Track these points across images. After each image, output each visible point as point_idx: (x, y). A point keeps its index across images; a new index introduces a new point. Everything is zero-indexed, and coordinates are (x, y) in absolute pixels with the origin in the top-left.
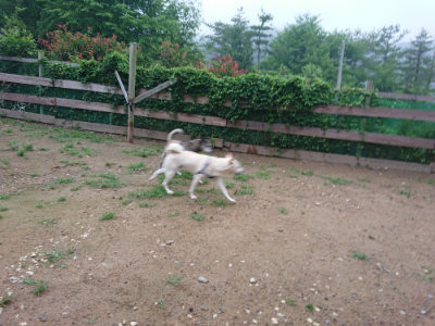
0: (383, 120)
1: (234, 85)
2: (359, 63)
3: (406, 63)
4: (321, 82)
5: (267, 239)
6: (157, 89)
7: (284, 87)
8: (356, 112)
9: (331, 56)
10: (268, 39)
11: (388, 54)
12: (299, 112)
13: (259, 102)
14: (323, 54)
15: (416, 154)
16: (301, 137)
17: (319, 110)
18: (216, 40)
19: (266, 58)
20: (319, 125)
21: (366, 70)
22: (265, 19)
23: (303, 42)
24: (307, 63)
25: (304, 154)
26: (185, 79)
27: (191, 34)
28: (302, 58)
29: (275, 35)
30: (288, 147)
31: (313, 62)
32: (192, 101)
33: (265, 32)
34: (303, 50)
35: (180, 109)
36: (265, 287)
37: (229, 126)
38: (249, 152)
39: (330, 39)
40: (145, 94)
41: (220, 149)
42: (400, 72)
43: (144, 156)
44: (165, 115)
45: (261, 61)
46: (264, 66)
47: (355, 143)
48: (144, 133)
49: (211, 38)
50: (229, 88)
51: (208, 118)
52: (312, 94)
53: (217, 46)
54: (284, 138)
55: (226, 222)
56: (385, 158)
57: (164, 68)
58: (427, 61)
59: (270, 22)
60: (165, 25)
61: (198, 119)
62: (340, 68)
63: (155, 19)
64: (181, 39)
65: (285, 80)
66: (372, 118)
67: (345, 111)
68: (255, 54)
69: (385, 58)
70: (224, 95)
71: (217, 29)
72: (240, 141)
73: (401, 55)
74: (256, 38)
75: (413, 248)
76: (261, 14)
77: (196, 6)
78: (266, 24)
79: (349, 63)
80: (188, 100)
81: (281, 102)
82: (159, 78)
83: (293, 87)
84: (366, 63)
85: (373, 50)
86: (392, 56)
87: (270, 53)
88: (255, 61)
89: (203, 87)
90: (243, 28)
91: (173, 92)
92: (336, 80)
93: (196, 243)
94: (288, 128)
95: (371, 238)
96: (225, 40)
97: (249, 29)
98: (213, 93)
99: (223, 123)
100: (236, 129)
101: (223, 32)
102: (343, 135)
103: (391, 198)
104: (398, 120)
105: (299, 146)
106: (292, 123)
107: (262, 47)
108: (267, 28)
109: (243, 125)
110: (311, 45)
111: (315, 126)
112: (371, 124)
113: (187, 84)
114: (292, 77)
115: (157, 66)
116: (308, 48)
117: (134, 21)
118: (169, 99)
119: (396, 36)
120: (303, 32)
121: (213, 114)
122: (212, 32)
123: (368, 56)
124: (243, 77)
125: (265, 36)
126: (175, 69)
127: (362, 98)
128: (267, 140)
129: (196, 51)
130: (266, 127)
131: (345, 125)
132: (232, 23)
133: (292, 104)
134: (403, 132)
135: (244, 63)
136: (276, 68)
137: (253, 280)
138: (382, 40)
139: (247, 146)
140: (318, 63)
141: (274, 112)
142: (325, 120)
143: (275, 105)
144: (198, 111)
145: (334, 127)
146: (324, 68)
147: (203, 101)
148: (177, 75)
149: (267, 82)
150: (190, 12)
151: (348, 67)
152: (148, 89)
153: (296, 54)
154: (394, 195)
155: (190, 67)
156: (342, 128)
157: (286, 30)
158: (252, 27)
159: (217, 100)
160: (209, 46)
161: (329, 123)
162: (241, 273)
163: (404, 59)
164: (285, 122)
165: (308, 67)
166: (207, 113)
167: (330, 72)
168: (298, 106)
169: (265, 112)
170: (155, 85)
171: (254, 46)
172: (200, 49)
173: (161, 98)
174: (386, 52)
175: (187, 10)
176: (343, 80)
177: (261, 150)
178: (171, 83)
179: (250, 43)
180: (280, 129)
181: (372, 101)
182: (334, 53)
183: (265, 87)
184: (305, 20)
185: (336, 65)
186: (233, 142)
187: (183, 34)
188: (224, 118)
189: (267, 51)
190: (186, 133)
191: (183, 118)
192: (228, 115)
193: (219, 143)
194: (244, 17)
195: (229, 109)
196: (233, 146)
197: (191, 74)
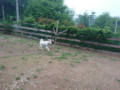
1: (83, 31)
4: (109, 31)
6: (63, 32)
7: (98, 32)
8: (119, 40)
9: (113, 24)
10: (94, 19)
12: (102, 39)
13: (90, 36)
14: (111, 23)
16: (103, 46)
17: (108, 39)
18: (79, 19)
19: (93, 24)
22: (93, 13)
23: (104, 19)
24: (106, 25)
25: (103, 51)
26: (70, 29)
27: (72, 18)
28: (104, 24)
29: (96, 18)
30: (99, 49)
31: (107, 25)
32: (71, 35)
33: (93, 17)
34: (104, 22)
35: (68, 37)
38: (87, 49)
39: (113, 19)
40: (60, 33)
41: (78, 48)
43: (58, 49)
44: (64, 39)
45: (91, 25)
46: (92, 26)
47: (119, 49)
48: (59, 43)
49: (77, 19)
50: (82, 32)
51: (75, 40)
52: (106, 34)
53: (79, 21)
54: (98, 46)
57: (65, 27)
59: (95, 14)
60: (65, 16)
61: (73, 40)
62: (116, 27)
63: (63, 14)
64: (70, 19)
65: (98, 30)
67: (116, 40)
68: (90, 23)
70: (80, 34)
71: (79, 16)
72: (84, 46)
76: (92, 12)
77: (74, 10)
78: (93, 15)
81: (97, 36)
82: (63, 29)
83: (101, 32)
87: (94, 23)
88: (90, 25)
89: (75, 31)
90: (87, 16)
91: (67, 33)
92: (114, 31)
94: (99, 44)
96: (81, 19)
98: (77, 33)
99: (80, 41)
100: (83, 43)
101: (81, 17)
102: (116, 46)
105: (102, 49)
106: (100, 42)
107: (92, 21)
109: (85, 42)
111: (107, 43)
113: (71, 31)
114: (100, 29)
115: (63, 26)
116: (106, 21)
117: (58, 15)
118: (66, 34)
120: (104, 17)
121: (77, 39)
122: (78, 17)
124: (86, 29)
125: (93, 18)
126: (68, 27)
128: (92, 46)
129: (73, 22)
130: (92, 43)
131: (117, 44)
132: (84, 15)
133: (100, 37)
135: (87, 25)
136: (96, 27)
139: (86, 48)
140: (109, 26)
141: (95, 39)
143: (95, 37)
144: (73, 38)
145: (113, 44)
146: (111, 27)
147: (75, 35)
148: (68, 28)
149: (93, 30)
150: (72, 12)
151: (118, 27)
152: (61, 32)
153: (102, 23)
155: (72, 26)
156: (115, 44)
157: (99, 16)
158: (89, 16)
159: (79, 35)
160: (77, 21)
161: (111, 42)
164: (98, 42)
165: (106, 27)
166: (75, 38)
167: (113, 28)
168: (102, 37)
169: (92, 39)
170: (62, 31)
171: (90, 20)
172: (74, 21)
173: (64, 34)
175: (71, 12)
176: (117, 31)
177: (90, 49)
178: (66, 30)
180: (96, 43)
182: (114, 23)
183: (92, 32)
184: (105, 14)
185: (115, 26)
186: (82, 46)
187: (70, 18)
189: (93, 22)
190: (69, 43)
191: (69, 39)
192: (81, 39)
193: (78, 47)
194: (87, 13)
195: (82, 37)
196: (82, 48)
197: (72, 28)
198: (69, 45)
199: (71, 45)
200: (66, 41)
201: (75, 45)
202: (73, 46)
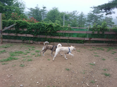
0: (73, 34)
1: (35, 25)
2: (68, 20)
3: (79, 20)
4: (58, 25)
5: (43, 69)
6: (10, 27)
7: (48, 26)
8: (67, 32)
9: (62, 18)
10: (46, 13)
11: (75, 18)
12: (53, 32)
13: (42, 30)
14: (60, 17)
15: (81, 41)
16: (54, 39)
17: (58, 32)
18: (31, 13)
19: (45, 18)
20: (58, 35)
21: (70, 22)
23: (54, 14)
26: (19, 23)
27: (23, 11)
28: (55, 18)
29: (48, 12)
30: (51, 42)
31: (58, 20)
32: (22, 30)
33: (45, 11)
34: (55, 16)
35: (18, 32)
36: (41, 84)
37: (34, 37)
38: (41, 44)
39: (61, 14)
40: (6, 28)
42: (78, 22)
43: (6, 48)
44: (13, 34)
45: (44, 19)
47: (67, 40)
48: (7, 40)
49: (29, 12)
50: (33, 26)
51: (27, 35)
52: (56, 28)
53: (31, 14)
54: (50, 39)
55: (31, 66)
56: (74, 43)
57: (12, 21)
58: (83, 19)
61: (24, 35)
62: (64, 21)
63: (11, 7)
66: (71, 33)
67: (64, 32)
68: (43, 17)
69: (74, 18)
70: (32, 28)
71: (31, 10)
72: (38, 41)
73: (78, 18)
74: (42, 13)
75: (80, 65)
76: (43, 6)
77: (24, 3)
78: (45, 9)
79: (66, 20)
80: (21, 30)
81: (48, 30)
82: (10, 24)
83: (51, 26)
84: (70, 20)
85: (71, 17)
86: (76, 18)
87: (47, 17)
89: (25, 26)
90: (39, 10)
91: (15, 28)
92: (63, 24)
93: (21, 74)
94: (51, 37)
95: (70, 64)
96: (34, 13)
97: (40, 10)
98: (28, 28)
99: (32, 36)
100: (37, 38)
101: (33, 11)
102: (64, 38)
103: (75, 53)
104: (76, 33)
105: (54, 41)
106: (51, 35)
107: (44, 15)
108: (45, 10)
109: (39, 36)
110: (57, 15)
111: (58, 36)
112: (70, 35)
113: (20, 25)
114: (51, 23)
115: (10, 20)
116: (56, 16)
118: (14, 29)
119: (76, 13)
120: (54, 12)
121: (29, 33)
122: (30, 11)
123: (70, 18)
124: (37, 23)
125: (45, 12)
126: (16, 21)
127: (68, 28)
129: (25, 16)
130: (45, 37)
131: (64, 35)
132: (35, 9)
133: (51, 31)
134: (78, 36)
135: (39, 19)
136: (48, 21)
137: (38, 83)
138: (73, 14)
139: (40, 42)
140: (59, 20)
141: (47, 32)
142: (60, 34)
143: (47, 31)
144: (24, 33)
145: (62, 36)
146: (60, 21)
147: (26, 30)
148: (16, 22)
149: (44, 24)
150: (22, 5)
151: (66, 21)
152: (7, 27)
153: (53, 17)
154: (76, 52)
156: (64, 36)
157: (50, 11)
158: (41, 10)
159: (30, 29)
160: (29, 14)
161: (61, 35)
162: (34, 81)
163: (78, 19)
164: (50, 35)
165: (56, 21)
166: (27, 33)
167: (62, 22)
169: (44, 33)
170: (9, 25)
171: (42, 15)
172: (26, 15)
173: (12, 29)
174: (74, 17)
175: (21, 4)
176: (65, 24)
178: (15, 25)
179: (41, 14)
180: (49, 37)
181: (70, 29)
183: (43, 26)
184: (54, 9)
185: (63, 20)
186: (36, 41)
187: (20, 11)
188: (32, 34)
189: (45, 16)
190: (21, 39)
191: (19, 35)
192: (33, 34)
193: (32, 42)
194: (38, 7)
195: (34, 32)
196: (36, 42)
197: (21, 22)
198: (21, 41)
199: (23, 41)
200: (16, 38)
201: (28, 41)
202: (26, 42)
